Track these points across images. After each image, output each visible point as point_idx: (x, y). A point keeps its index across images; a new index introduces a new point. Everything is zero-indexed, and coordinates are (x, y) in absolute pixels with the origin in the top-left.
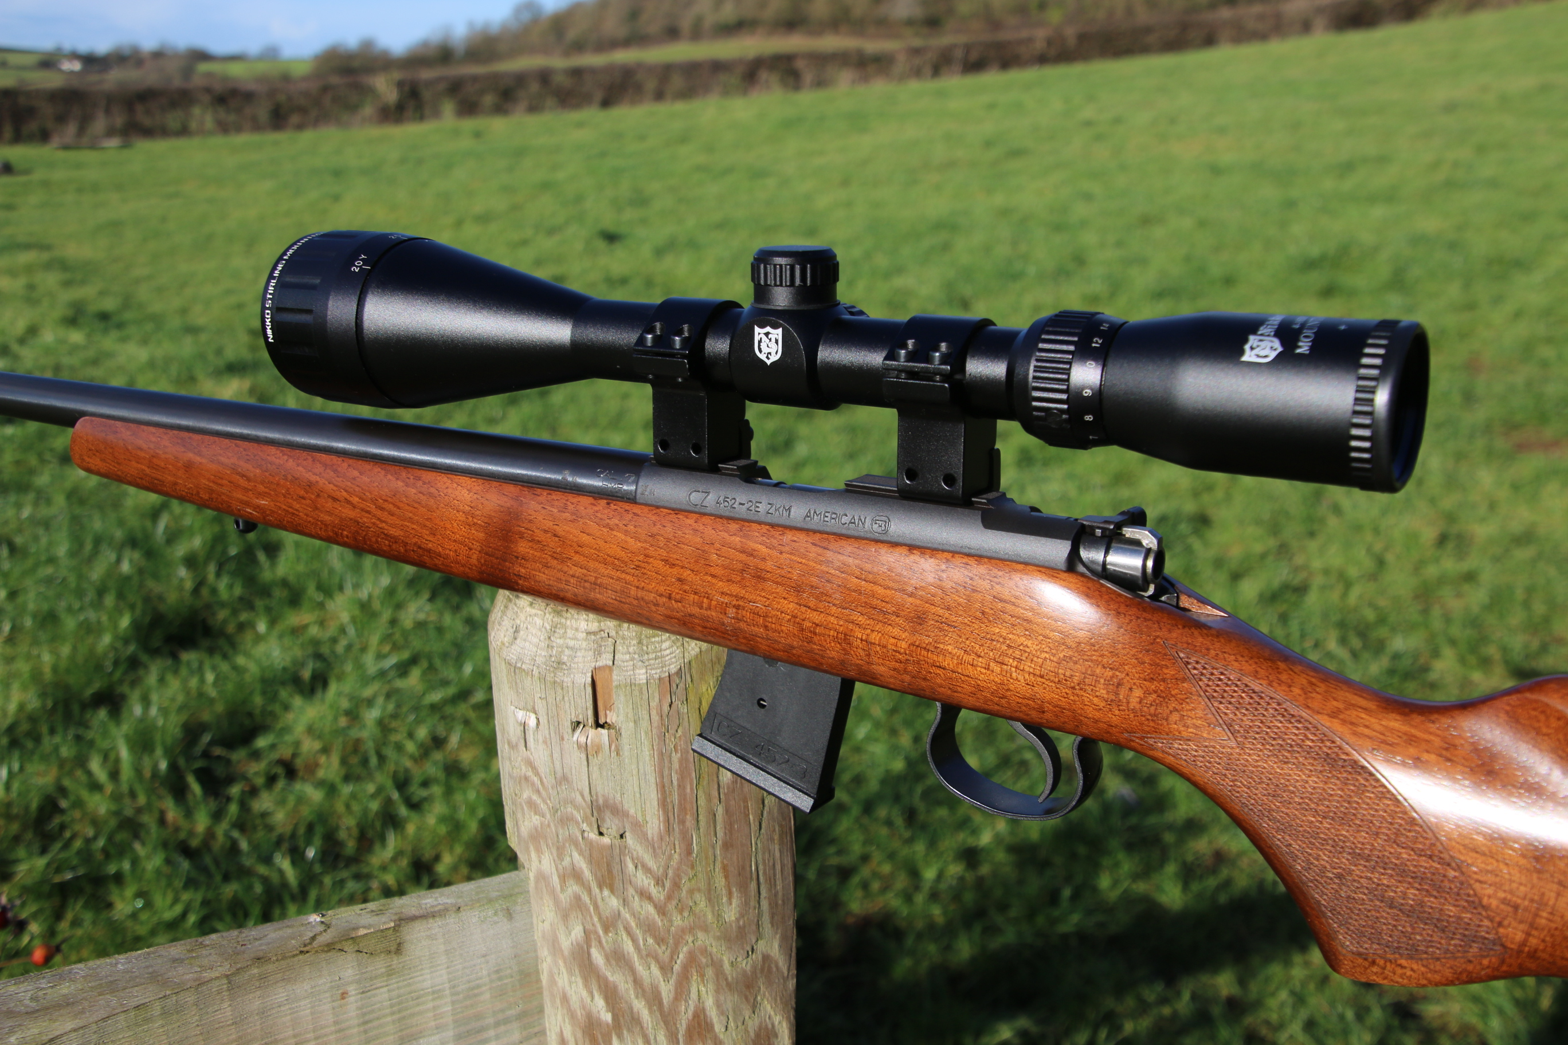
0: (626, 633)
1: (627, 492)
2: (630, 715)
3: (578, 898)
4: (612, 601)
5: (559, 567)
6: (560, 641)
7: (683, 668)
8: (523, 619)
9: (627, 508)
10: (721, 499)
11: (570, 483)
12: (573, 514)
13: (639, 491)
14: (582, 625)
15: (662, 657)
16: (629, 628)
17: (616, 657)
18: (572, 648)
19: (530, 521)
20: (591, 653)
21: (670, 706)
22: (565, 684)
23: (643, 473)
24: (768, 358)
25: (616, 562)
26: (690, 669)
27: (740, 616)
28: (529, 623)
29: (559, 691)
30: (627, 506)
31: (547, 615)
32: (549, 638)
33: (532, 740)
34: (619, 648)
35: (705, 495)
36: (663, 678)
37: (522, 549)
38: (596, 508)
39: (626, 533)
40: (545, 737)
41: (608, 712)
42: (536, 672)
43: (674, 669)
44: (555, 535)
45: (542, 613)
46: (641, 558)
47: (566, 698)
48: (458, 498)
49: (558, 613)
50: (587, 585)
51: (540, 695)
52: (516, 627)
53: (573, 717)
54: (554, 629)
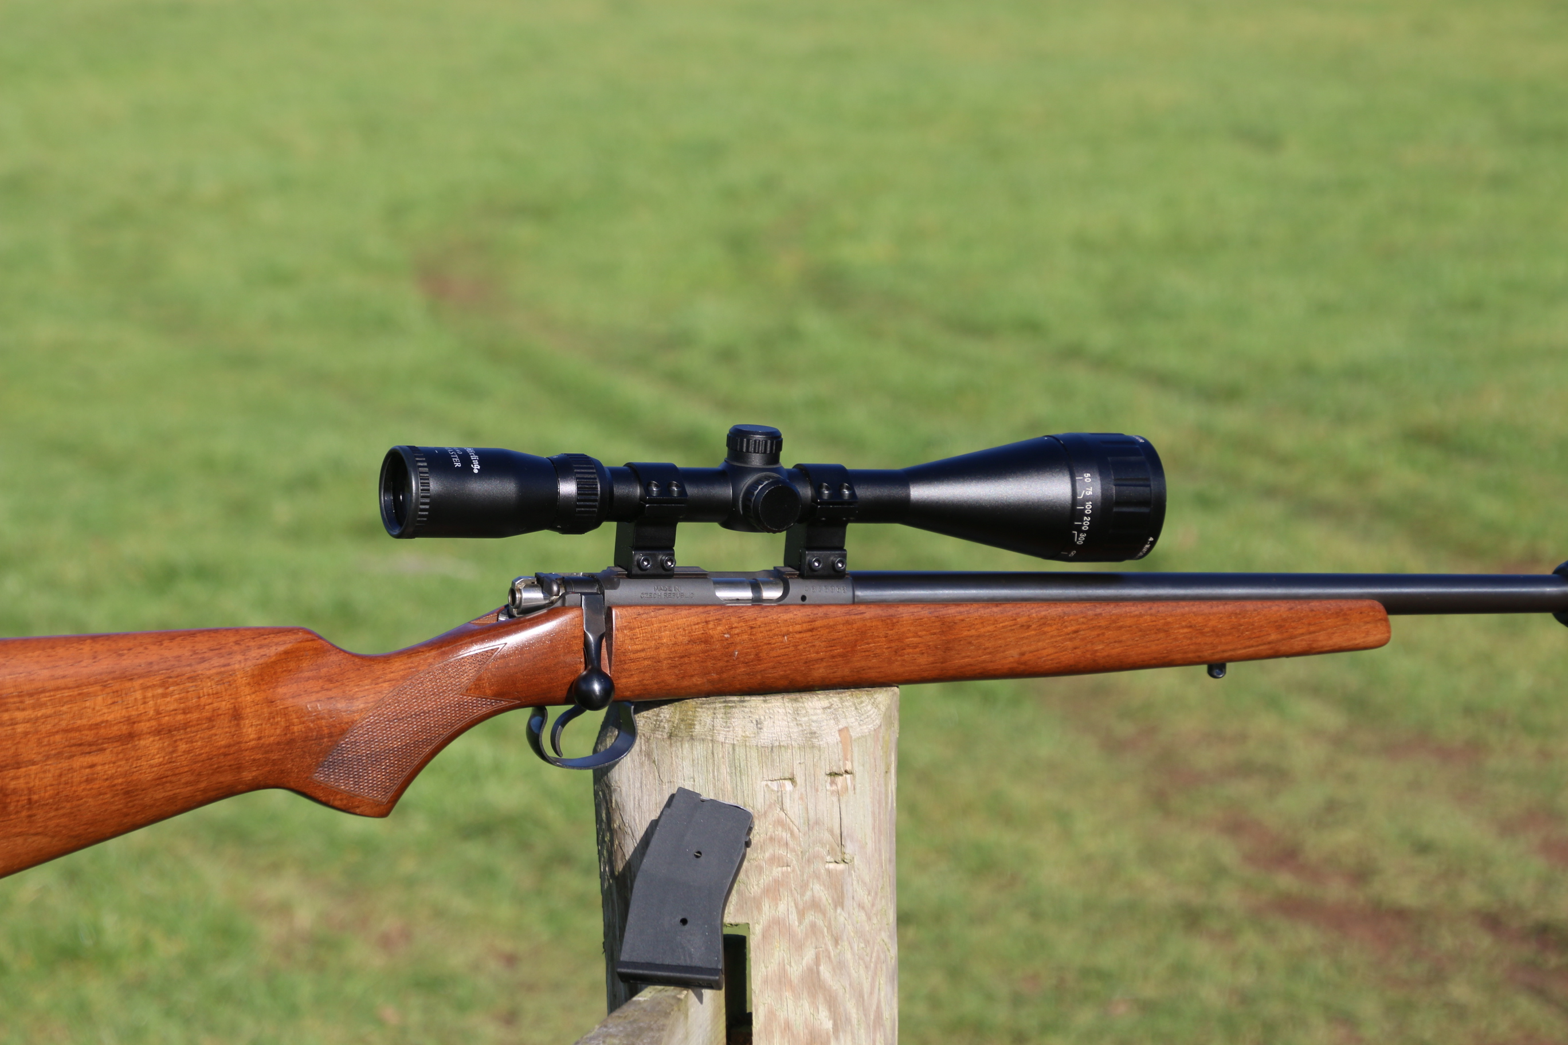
0: (846, 704)
2: (861, 761)
3: (813, 926)
8: (761, 713)
14: (817, 704)
15: (870, 715)
17: (848, 721)
18: (816, 722)
20: (832, 721)
22: (821, 747)
28: (770, 714)
29: (817, 753)
31: (787, 703)
32: (796, 719)
33: (788, 800)
36: (876, 730)
40: (802, 794)
41: (847, 762)
42: (794, 745)
47: (822, 758)
49: (796, 700)
51: (799, 761)
52: (757, 721)
53: (827, 770)
54: (796, 711)
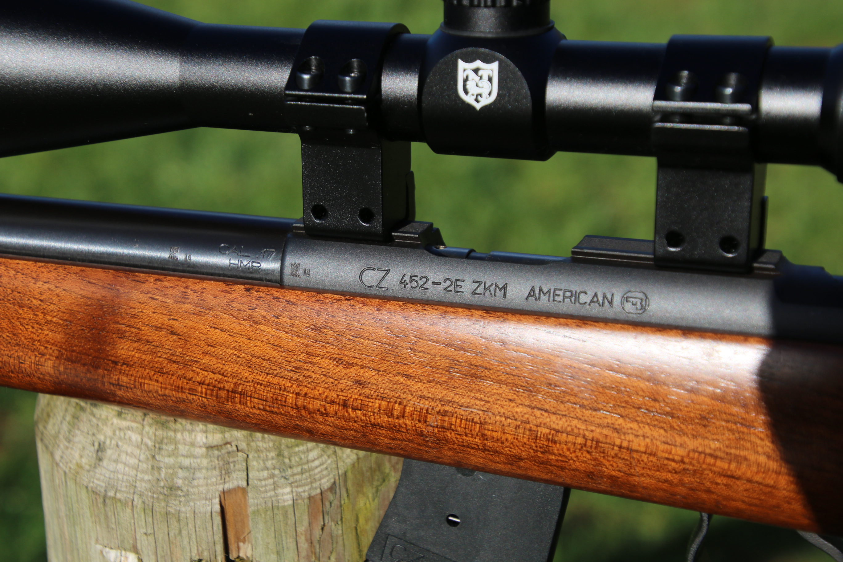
0: (260, 444)
1: (267, 272)
2: (272, 546)
4: (258, 412)
5: (180, 373)
6: (170, 461)
7: (337, 481)
8: (109, 433)
9: (277, 295)
10: (407, 278)
11: (182, 264)
12: (196, 305)
13: (288, 270)
14: (199, 439)
15: (310, 470)
16: (263, 438)
17: (250, 475)
18: (187, 468)
19: (134, 316)
20: (216, 473)
21: (322, 529)
22: (182, 515)
23: (290, 248)
24: (477, 101)
25: (265, 363)
26: (345, 481)
27: (446, 425)
28: (120, 438)
29: (174, 524)
30: (275, 292)
31: (147, 428)
32: (154, 457)
34: (253, 463)
35: (382, 273)
36: (313, 497)
37: (123, 352)
38: (232, 297)
39: (278, 326)
41: (241, 544)
42: (137, 501)
43: (326, 483)
44: (173, 333)
45: (140, 426)
46: (303, 357)
47: (184, 533)
48: (19, 289)
49: (164, 425)
50: (223, 394)
51: (145, 531)
52: (100, 445)
53: (194, 555)
54: (159, 445)
